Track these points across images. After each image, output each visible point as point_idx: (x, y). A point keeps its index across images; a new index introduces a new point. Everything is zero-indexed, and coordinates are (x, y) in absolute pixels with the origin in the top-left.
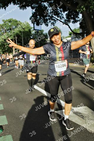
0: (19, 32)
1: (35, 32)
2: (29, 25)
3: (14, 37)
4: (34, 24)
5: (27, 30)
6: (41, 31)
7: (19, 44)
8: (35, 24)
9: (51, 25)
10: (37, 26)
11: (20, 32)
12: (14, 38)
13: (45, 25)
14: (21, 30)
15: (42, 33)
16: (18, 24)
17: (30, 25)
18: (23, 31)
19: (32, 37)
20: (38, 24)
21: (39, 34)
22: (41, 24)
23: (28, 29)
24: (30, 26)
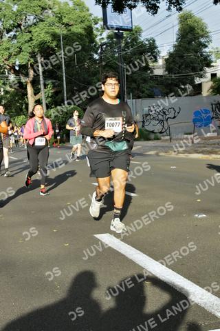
0: (49, 38)
1: (109, 37)
2: (88, 10)
3: (33, 55)
4: (104, 7)
5: (78, 29)
6: (130, 30)
7: (49, 82)
8: (109, 8)
9: (169, 9)
10: (116, 14)
11: (55, 36)
12: (32, 60)
13: (147, 7)
14: (58, 31)
15: (135, 40)
16: (43, 9)
17: (90, 12)
18: (65, 32)
19: (96, 57)
20: (119, 8)
21: (123, 45)
22: (131, 7)
23: (83, 25)
24: (91, 15)
